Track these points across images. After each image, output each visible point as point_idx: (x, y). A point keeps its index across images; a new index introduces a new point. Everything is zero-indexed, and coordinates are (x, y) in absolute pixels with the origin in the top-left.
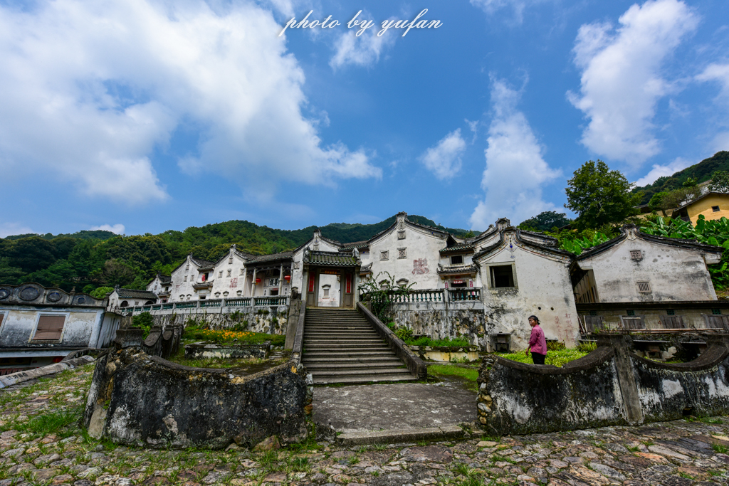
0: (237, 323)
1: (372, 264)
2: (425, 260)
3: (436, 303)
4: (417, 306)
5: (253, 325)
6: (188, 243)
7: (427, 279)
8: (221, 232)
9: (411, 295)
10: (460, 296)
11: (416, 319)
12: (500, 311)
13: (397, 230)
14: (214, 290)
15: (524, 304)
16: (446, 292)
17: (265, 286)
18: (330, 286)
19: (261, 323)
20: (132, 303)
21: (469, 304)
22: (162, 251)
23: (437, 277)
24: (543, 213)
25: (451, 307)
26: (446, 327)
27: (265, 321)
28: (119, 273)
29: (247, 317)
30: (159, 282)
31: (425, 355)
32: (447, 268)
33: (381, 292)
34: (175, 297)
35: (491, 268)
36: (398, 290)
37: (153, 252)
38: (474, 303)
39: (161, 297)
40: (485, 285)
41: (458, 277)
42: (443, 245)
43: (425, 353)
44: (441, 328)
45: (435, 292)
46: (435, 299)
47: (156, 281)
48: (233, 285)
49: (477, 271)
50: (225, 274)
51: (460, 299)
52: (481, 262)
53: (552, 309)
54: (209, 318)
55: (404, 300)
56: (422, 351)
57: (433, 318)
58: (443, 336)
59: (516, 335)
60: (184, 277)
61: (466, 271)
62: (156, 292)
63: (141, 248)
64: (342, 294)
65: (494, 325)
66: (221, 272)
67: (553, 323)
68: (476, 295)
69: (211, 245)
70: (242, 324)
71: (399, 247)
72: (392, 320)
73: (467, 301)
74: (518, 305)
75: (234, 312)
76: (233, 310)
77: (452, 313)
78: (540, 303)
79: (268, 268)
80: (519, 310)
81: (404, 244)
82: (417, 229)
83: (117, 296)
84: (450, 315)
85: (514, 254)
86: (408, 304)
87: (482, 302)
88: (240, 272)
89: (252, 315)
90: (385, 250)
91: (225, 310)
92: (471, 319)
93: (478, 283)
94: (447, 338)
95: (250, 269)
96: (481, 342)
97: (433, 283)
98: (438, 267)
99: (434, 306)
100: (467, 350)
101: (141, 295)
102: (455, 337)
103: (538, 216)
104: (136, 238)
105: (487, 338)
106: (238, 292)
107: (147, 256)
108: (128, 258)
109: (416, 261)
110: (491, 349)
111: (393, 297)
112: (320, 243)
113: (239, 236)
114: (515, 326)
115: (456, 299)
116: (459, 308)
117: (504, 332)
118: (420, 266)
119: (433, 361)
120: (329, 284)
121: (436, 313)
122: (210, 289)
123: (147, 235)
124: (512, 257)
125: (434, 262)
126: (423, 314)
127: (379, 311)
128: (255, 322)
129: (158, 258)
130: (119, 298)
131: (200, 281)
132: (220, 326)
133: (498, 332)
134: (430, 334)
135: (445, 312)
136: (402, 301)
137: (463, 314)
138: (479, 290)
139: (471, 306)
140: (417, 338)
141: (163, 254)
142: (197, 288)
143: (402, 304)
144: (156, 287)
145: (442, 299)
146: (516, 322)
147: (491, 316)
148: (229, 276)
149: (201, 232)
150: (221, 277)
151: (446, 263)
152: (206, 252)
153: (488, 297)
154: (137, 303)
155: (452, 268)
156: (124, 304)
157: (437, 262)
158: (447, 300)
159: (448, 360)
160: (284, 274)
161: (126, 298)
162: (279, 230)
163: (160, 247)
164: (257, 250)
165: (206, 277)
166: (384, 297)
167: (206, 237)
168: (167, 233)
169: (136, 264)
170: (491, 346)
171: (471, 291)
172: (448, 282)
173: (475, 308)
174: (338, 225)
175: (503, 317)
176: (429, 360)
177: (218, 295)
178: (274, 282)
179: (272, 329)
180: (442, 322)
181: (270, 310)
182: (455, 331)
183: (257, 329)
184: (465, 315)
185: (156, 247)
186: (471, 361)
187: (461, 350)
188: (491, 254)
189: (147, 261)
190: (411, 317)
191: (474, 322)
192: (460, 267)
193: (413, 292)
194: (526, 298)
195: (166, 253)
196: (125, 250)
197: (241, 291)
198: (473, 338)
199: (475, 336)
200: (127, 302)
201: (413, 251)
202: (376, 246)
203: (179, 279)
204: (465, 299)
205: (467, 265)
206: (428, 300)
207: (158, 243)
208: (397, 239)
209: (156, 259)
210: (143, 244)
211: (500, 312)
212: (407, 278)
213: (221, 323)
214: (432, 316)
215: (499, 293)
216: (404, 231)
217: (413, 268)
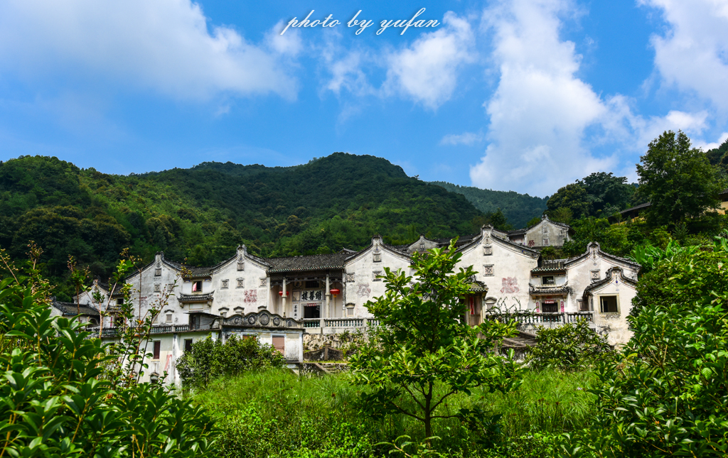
2: (515, 279)
12: (607, 329)
13: (482, 245)
14: (217, 305)
15: (624, 324)
17: (294, 300)
23: (528, 296)
32: (538, 288)
35: (601, 297)
41: (549, 297)
42: (534, 264)
47: (92, 290)
48: (250, 298)
49: (568, 293)
50: (233, 284)
52: (594, 293)
60: (153, 285)
61: (558, 292)
66: (225, 281)
68: (589, 318)
71: (485, 264)
74: (620, 325)
80: (620, 329)
81: (490, 260)
82: (505, 245)
85: (619, 287)
87: (593, 323)
88: (259, 283)
93: (569, 303)
95: (275, 279)
97: (523, 301)
98: (529, 287)
106: (259, 308)
109: (504, 279)
112: (381, 252)
118: (509, 285)
124: (617, 290)
125: (524, 282)
142: (186, 301)
148: (240, 286)
150: (225, 288)
151: (537, 283)
153: (599, 319)
155: (543, 288)
157: (528, 282)
165: (198, 288)
172: (540, 302)
175: (609, 334)
178: (309, 295)
188: (601, 287)
192: (551, 288)
197: (264, 307)
201: (501, 268)
203: (143, 289)
205: (558, 286)
208: (482, 254)
211: (607, 331)
212: (494, 297)
215: (606, 317)
216: (491, 247)
217: (501, 287)
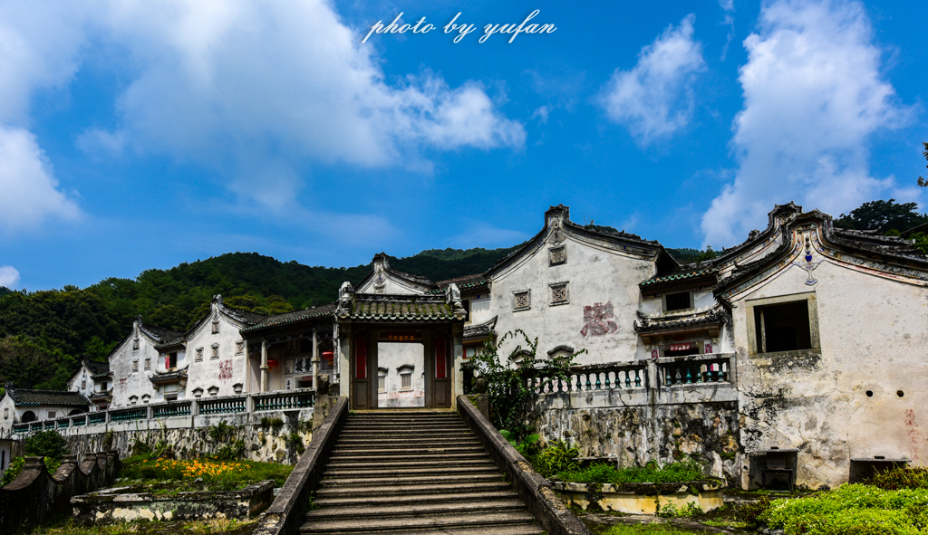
0: (224, 445)
1: (495, 320)
2: (609, 306)
3: (630, 392)
4: (588, 399)
5: (255, 448)
6: (147, 300)
7: (614, 344)
8: (209, 277)
9: (574, 377)
10: (683, 375)
11: (585, 426)
12: (775, 402)
13: (549, 245)
14: (191, 386)
15: (833, 386)
16: (652, 368)
17: (287, 373)
18: (412, 368)
19: (270, 445)
20: (42, 416)
21: (703, 391)
22: (99, 318)
23: (635, 339)
24: (865, 205)
25: (664, 398)
26: (651, 440)
27: (277, 440)
28: (26, 362)
29: (242, 434)
30: (89, 374)
31: (600, 502)
32: (656, 320)
33: (509, 373)
34: (120, 400)
35: (757, 310)
36: (545, 369)
37: (82, 320)
38: (716, 387)
39: (96, 402)
40: (741, 349)
41: (680, 338)
42: (650, 270)
43: (601, 498)
44: (640, 443)
45: (627, 368)
46: (628, 383)
47: (82, 373)
48: (226, 373)
49: (722, 324)
50: (208, 353)
51: (684, 380)
52: (735, 299)
53: (900, 394)
54: (173, 438)
55: (560, 386)
56: (593, 495)
57: (623, 423)
58: (644, 458)
59: (809, 451)
60: (131, 363)
61: (697, 324)
62: (87, 393)
63: (60, 314)
64: (429, 380)
65: (760, 434)
66: (200, 351)
67: (901, 424)
68: (721, 372)
69: (191, 302)
70: (234, 448)
71: (553, 281)
72: (534, 430)
73: (699, 383)
74: (819, 388)
75: (217, 425)
76: (215, 421)
77: (665, 411)
78: (873, 382)
79: (289, 338)
80: (818, 399)
81: (564, 273)
82: (590, 240)
83: (12, 403)
84: (659, 414)
85: (815, 274)
86: (566, 397)
87: (733, 384)
88: (235, 348)
89: (250, 429)
90: (522, 289)
91: (199, 422)
92: (708, 423)
93: (724, 347)
94: (652, 463)
95: (254, 341)
96: (730, 469)
97: (625, 350)
98: (636, 318)
99: (625, 397)
100: (696, 489)
101: (58, 399)
102: (670, 459)
103: (856, 212)
104: (46, 295)
105: (743, 461)
106: (235, 386)
107: (75, 328)
108: (38, 334)
109: (588, 309)
110: (750, 483)
111: (534, 382)
112: (387, 282)
113: (244, 284)
114: (808, 434)
115: (674, 381)
116: (681, 400)
117: (782, 447)
118: (597, 319)
119: (618, 514)
120: (410, 363)
121: (628, 412)
122: (182, 383)
123: (69, 289)
124: (809, 283)
125: (627, 309)
126: (600, 415)
127: (505, 413)
128: (258, 442)
129: (95, 332)
130: (16, 406)
131: (163, 368)
132: (194, 453)
133: (768, 448)
134: (616, 455)
135: (649, 409)
136: (556, 389)
137: (690, 412)
138: (727, 360)
139: (707, 395)
140: (586, 463)
141: (103, 324)
142: (159, 382)
143: (555, 396)
144: (83, 383)
145: (642, 383)
146: (811, 424)
147: (754, 414)
148: (215, 357)
149: (169, 278)
150: (199, 360)
151: (654, 310)
152: (185, 317)
153: (749, 374)
154: (52, 414)
155: (667, 319)
156: (29, 416)
157: (636, 308)
158: (653, 383)
159: (653, 511)
160: (321, 349)
161: (29, 406)
162: (322, 268)
163: (94, 310)
164: (281, 308)
165: (173, 362)
166: (514, 383)
167: (180, 287)
168: (105, 284)
169: (55, 344)
170: (751, 477)
171: (709, 363)
172: (659, 347)
173: (717, 399)
174: (438, 252)
175: (780, 414)
176: (611, 511)
177: (198, 393)
178: (304, 364)
179: (291, 456)
180: (643, 431)
181: (284, 418)
182: (671, 448)
183: (263, 455)
184: (694, 414)
185: (87, 311)
186: (705, 511)
187: (684, 488)
188: (758, 279)
189: (73, 338)
190: (575, 422)
191: (713, 428)
192: (685, 316)
193: (579, 371)
194: (837, 373)
195: (108, 322)
196: (31, 319)
197: (241, 385)
198: (712, 461)
199: (716, 456)
200: (33, 414)
201: (583, 287)
202: (504, 283)
203: (123, 368)
204: (694, 380)
205: (700, 311)
206: (613, 386)
207: (90, 303)
208: (547, 264)
209: (92, 333)
210: (60, 304)
211: (775, 406)
212: (570, 344)
213: (195, 446)
214: (620, 418)
215: (773, 365)
216: (563, 248)
217: (583, 324)
